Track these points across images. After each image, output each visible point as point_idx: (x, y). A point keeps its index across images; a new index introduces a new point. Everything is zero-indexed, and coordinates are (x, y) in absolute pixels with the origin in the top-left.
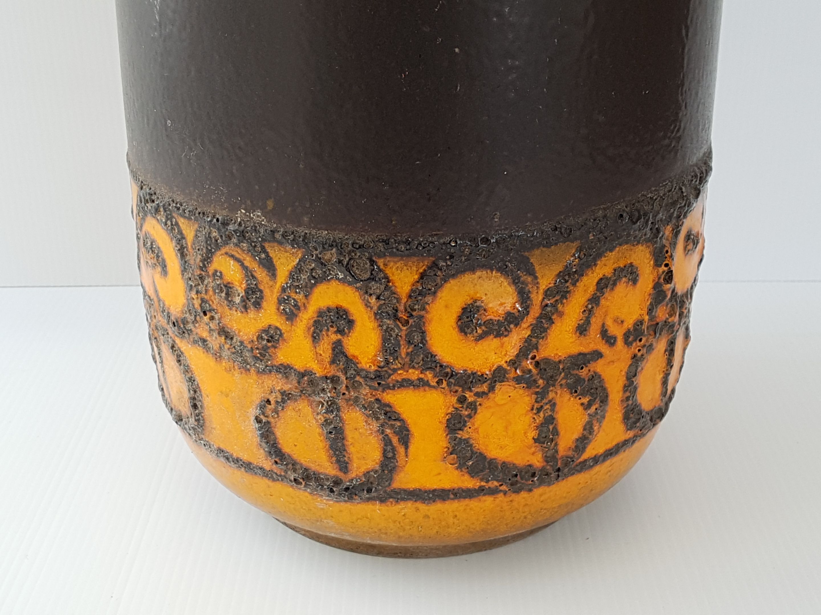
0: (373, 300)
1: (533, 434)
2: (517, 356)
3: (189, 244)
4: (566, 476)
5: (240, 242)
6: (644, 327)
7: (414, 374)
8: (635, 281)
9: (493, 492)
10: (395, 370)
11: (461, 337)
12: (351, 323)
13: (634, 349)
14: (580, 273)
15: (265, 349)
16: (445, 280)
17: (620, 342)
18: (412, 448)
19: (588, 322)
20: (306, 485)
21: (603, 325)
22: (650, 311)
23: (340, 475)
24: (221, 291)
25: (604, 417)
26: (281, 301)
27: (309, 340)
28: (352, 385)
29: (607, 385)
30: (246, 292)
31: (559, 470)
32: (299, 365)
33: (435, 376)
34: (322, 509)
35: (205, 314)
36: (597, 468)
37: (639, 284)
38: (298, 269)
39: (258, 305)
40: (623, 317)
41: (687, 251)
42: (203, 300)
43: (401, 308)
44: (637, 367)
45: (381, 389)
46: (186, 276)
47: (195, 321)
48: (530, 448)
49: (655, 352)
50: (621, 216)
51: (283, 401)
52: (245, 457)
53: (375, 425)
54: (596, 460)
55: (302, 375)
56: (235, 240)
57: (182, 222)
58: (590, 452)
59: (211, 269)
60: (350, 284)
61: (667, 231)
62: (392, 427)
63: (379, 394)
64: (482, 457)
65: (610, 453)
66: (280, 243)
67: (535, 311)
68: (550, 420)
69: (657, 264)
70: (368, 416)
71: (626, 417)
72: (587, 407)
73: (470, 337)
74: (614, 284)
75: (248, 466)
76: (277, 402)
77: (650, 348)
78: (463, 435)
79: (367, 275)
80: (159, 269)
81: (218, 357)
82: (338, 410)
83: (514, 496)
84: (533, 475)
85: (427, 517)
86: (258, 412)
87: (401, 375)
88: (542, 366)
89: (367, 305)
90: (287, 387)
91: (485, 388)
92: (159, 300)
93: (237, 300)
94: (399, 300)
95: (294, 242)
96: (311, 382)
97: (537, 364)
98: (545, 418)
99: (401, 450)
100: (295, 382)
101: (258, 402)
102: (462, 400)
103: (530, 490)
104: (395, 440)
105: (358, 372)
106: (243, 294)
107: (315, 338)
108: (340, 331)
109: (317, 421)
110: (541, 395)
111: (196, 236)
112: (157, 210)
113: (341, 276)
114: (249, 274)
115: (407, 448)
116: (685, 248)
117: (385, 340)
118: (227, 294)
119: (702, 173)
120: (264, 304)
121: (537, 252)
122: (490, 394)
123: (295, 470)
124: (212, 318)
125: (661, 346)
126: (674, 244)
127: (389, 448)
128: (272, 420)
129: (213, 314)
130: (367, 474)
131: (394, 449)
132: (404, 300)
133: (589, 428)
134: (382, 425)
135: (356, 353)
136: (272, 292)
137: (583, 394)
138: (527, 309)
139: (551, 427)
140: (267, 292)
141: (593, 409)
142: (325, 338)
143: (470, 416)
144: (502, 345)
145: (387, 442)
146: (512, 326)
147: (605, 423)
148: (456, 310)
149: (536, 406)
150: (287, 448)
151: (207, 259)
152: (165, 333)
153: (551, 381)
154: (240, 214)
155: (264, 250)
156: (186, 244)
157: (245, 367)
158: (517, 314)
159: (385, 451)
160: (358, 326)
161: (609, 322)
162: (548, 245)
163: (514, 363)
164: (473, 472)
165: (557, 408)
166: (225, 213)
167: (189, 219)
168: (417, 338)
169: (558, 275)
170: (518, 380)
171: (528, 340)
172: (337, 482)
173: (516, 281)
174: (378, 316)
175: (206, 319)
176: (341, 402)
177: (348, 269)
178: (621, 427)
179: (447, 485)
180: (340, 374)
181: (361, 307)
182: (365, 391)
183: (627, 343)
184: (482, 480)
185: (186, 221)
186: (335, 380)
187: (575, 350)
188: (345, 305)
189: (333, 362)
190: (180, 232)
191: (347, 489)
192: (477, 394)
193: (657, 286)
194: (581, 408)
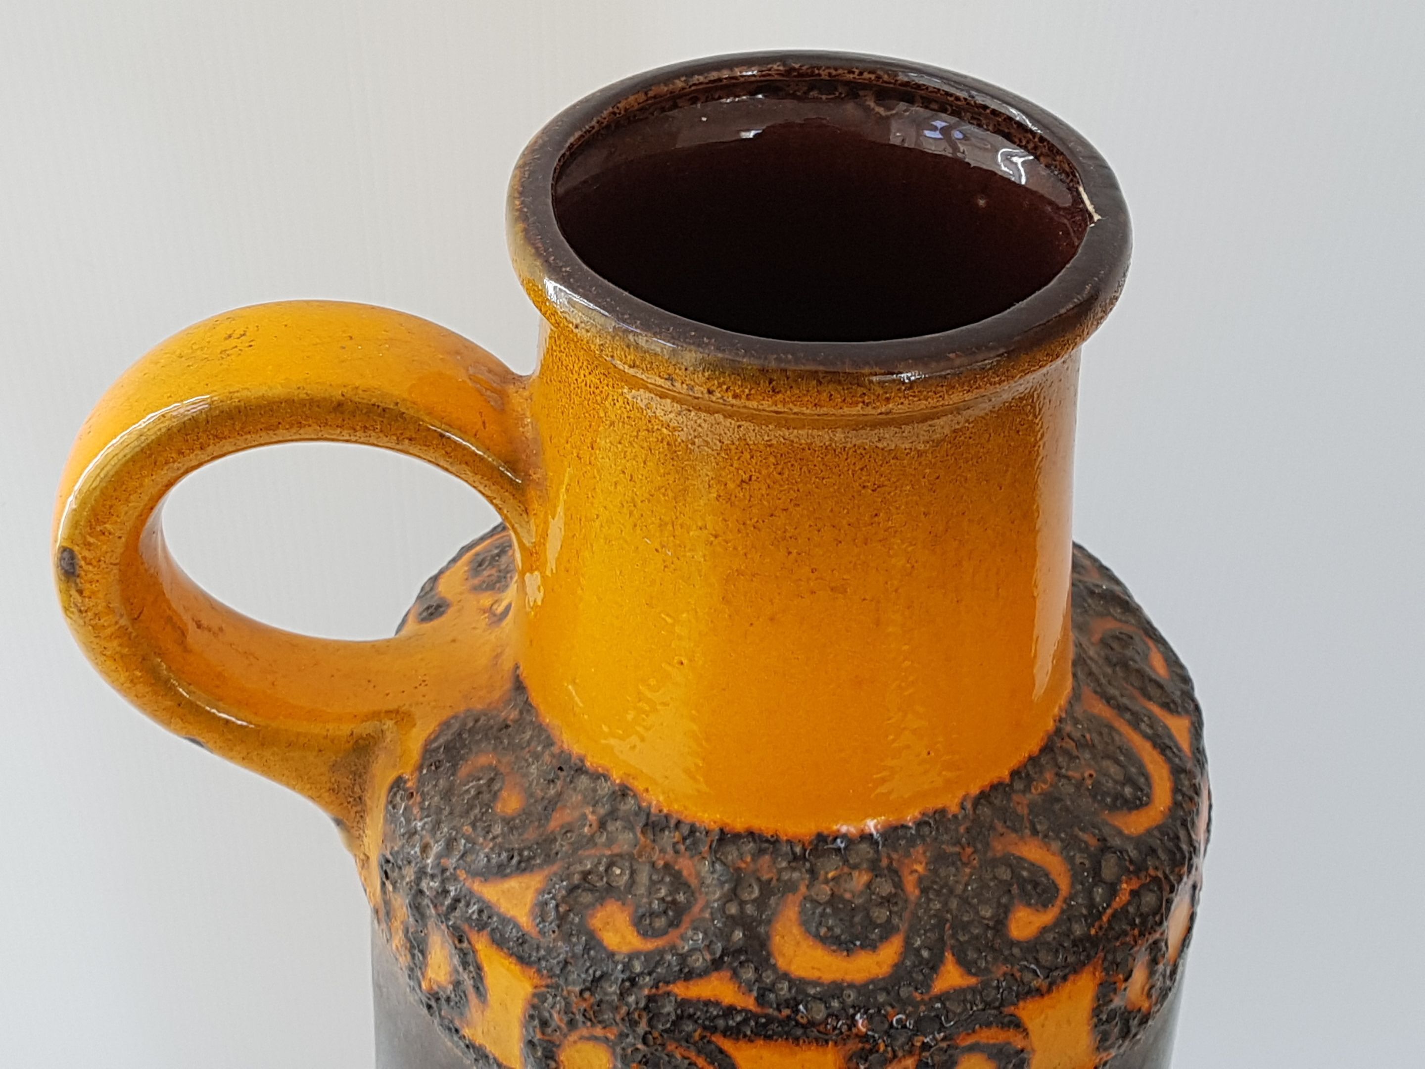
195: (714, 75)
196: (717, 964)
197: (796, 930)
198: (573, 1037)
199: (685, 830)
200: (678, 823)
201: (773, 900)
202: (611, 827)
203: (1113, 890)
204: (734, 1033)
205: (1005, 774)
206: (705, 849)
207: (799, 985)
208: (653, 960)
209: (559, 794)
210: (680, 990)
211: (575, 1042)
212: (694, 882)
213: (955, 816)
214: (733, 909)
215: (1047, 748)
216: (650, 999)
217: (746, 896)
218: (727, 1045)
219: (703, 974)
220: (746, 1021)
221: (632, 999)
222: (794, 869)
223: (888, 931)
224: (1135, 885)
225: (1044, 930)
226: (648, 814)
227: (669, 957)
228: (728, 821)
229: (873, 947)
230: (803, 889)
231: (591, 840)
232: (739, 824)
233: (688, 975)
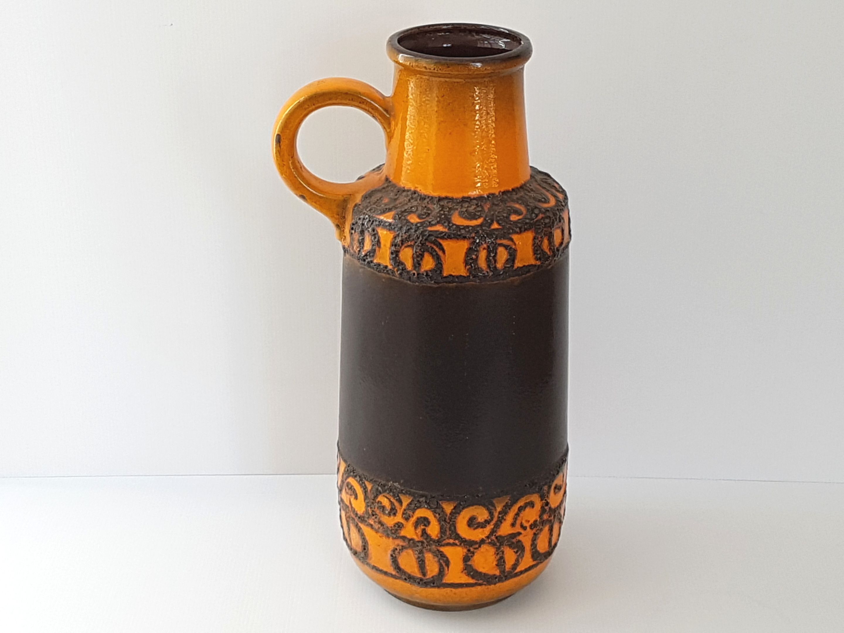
0: (437, 515)
1: (495, 563)
2: (489, 535)
3: (369, 491)
4: (509, 579)
5: (390, 492)
6: (538, 523)
7: (451, 541)
8: (533, 507)
9: (480, 585)
10: (445, 540)
11: (469, 528)
12: (429, 523)
13: (534, 531)
14: (512, 505)
15: (397, 530)
16: (463, 508)
17: (528, 528)
18: (450, 568)
19: (515, 522)
20: (409, 581)
21: (521, 523)
22: (540, 517)
23: (423, 577)
24: (381, 508)
25: (523, 556)
26: (403, 514)
27: (413, 528)
28: (429, 544)
29: (524, 544)
30: (391, 509)
31: (506, 576)
32: (409, 537)
33: (459, 542)
34: (415, 590)
35: (373, 515)
36: (522, 576)
37: (535, 508)
38: (410, 503)
39: (395, 514)
40: (529, 519)
41: (555, 493)
42: (373, 511)
43: (447, 518)
44: (536, 537)
45: (439, 546)
46: (367, 501)
47: (368, 518)
48: (494, 567)
49: (543, 531)
50: (526, 486)
51: (402, 549)
52: (385, 570)
53: (436, 559)
54: (521, 572)
55: (410, 540)
56: (388, 492)
57: (366, 483)
58: (518, 569)
59: (377, 500)
60: (429, 509)
61: (546, 488)
62: (443, 560)
63: (439, 548)
64: (476, 572)
65: (526, 570)
66: (404, 494)
67: (495, 519)
68: (502, 558)
69: (542, 500)
70: (434, 555)
71: (533, 556)
72: (516, 552)
73: (472, 528)
74: (525, 508)
75: (386, 573)
76: (400, 550)
77: (541, 530)
78: (469, 563)
79: (436, 506)
80: (353, 496)
81: (377, 532)
82: (423, 553)
83: (489, 587)
84: (496, 578)
85: (455, 594)
86: (392, 553)
87: (447, 541)
88: (498, 538)
89: (435, 517)
90: (404, 544)
91: (477, 546)
92: (352, 507)
93: (387, 512)
94: (446, 515)
95: (409, 494)
96: (414, 543)
97: (497, 538)
98: (500, 557)
99: (446, 568)
100: (407, 543)
101: (392, 549)
102: (469, 550)
103: (495, 584)
104: (444, 564)
105: (431, 539)
106: (389, 510)
107: (416, 528)
108: (425, 525)
109: (415, 557)
110: (498, 549)
111: (372, 488)
112: (356, 476)
113: (426, 506)
114: (392, 503)
115: (448, 568)
116: (554, 491)
117: (441, 528)
118: (383, 510)
119: (560, 465)
120: (397, 514)
121: (496, 499)
122: (479, 549)
123: (405, 575)
124: (376, 518)
125: (546, 528)
126: (548, 492)
127: (441, 568)
128: (397, 556)
129: (376, 516)
130: (432, 577)
131: (443, 568)
132: (448, 515)
133: (517, 560)
134: (439, 559)
135: (431, 533)
136: (400, 511)
137: (514, 548)
138: (492, 519)
139: (502, 560)
140: (398, 510)
141: (518, 554)
142: (419, 527)
143: (472, 556)
144: (484, 531)
145: (441, 565)
146: (487, 524)
147: (524, 558)
148: (467, 519)
149: (497, 553)
150: (402, 567)
151: (376, 497)
152: (353, 519)
153: (501, 544)
154: (390, 484)
155: (398, 496)
156: (368, 490)
157: (388, 536)
158: (489, 520)
159: (440, 569)
160: (431, 524)
161: (524, 522)
162: (499, 497)
163: (488, 537)
164: (473, 577)
165: (505, 553)
166: (384, 482)
167: (369, 482)
168: (453, 528)
169: (504, 506)
170: (489, 543)
171: (493, 529)
172: (421, 580)
173: (488, 509)
174: (439, 521)
175: (374, 517)
176: (424, 550)
177: (428, 504)
178: (531, 560)
179: (463, 582)
180: (425, 541)
181: (433, 518)
182: (433, 547)
183: (531, 528)
184: (476, 580)
185: (368, 483)
186: (422, 542)
187: (510, 532)
188: (427, 516)
189: (422, 536)
190: (365, 485)
191: (425, 583)
192: (475, 549)
193: (542, 507)
194: (514, 553)
195: (435, 27)
196: (438, 222)
197: (458, 216)
198: (403, 247)
199: (430, 198)
200: (428, 197)
201: (452, 212)
202: (411, 201)
203: (537, 215)
204: (442, 238)
205: (510, 189)
206: (435, 202)
207: (458, 226)
208: (422, 224)
209: (398, 198)
210: (429, 229)
211: (403, 249)
212: (432, 209)
213: (497, 196)
214: (442, 212)
215: (521, 187)
216: (422, 232)
217: (445, 210)
218: (441, 241)
219: (435, 225)
220: (445, 235)
221: (418, 232)
222: (457, 206)
223: (480, 217)
224: (543, 216)
225: (519, 220)
226: (421, 195)
227: (426, 222)
228: (440, 195)
229: (476, 219)
230: (459, 209)
231: (407, 204)
232: (443, 195)
233: (431, 225)
